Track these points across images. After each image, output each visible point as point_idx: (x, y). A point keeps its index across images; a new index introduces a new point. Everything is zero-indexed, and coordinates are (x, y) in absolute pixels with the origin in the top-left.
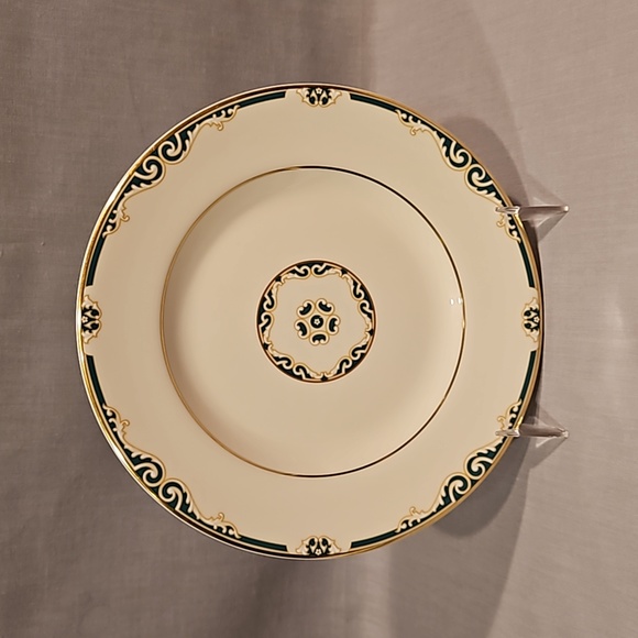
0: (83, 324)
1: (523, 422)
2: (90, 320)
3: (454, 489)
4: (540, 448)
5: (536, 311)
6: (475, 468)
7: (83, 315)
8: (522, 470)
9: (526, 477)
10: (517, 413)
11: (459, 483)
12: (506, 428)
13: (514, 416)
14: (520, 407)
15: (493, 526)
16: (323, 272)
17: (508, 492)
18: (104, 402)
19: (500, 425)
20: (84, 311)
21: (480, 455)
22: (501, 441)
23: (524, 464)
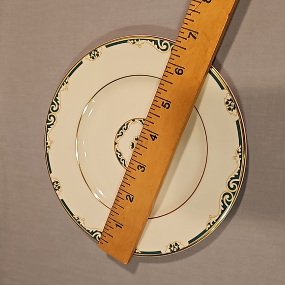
6: (232, 186)
11: (227, 196)
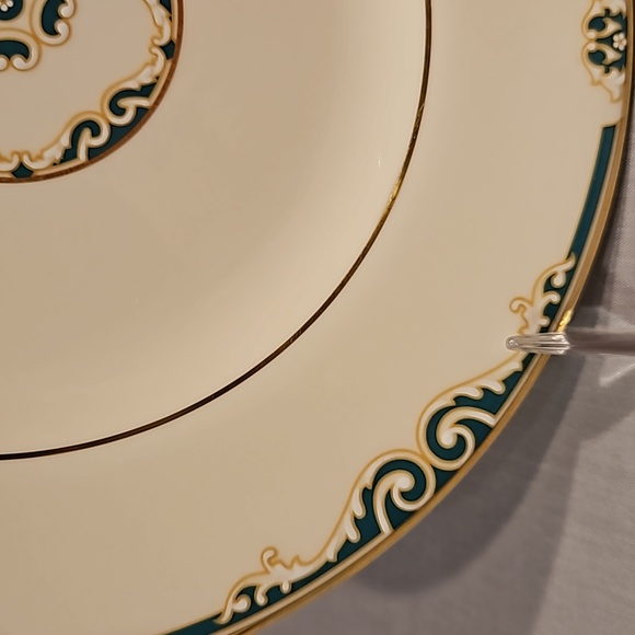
1: (573, 318)
3: (389, 495)
4: (614, 386)
5: (619, 17)
6: (446, 438)
8: (557, 445)
9: (569, 462)
10: (562, 291)
11: (403, 481)
12: (533, 330)
13: (554, 298)
14: (570, 274)
15: (474, 574)
17: (517, 496)
19: (517, 322)
21: (462, 401)
22: (517, 366)
23: (564, 431)
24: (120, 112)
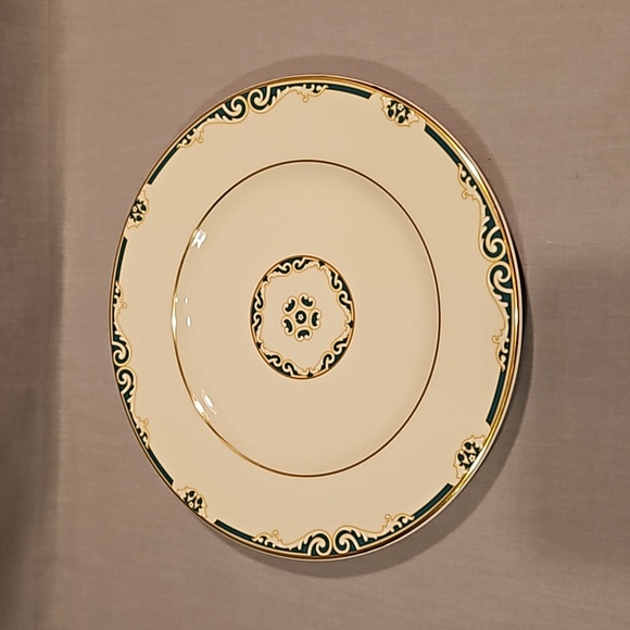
0: (477, 455)
2: (468, 455)
7: (472, 464)
16: (274, 357)
18: (501, 373)
20: (468, 466)
24: (287, 267)
